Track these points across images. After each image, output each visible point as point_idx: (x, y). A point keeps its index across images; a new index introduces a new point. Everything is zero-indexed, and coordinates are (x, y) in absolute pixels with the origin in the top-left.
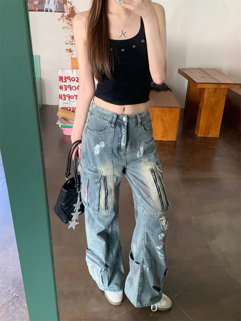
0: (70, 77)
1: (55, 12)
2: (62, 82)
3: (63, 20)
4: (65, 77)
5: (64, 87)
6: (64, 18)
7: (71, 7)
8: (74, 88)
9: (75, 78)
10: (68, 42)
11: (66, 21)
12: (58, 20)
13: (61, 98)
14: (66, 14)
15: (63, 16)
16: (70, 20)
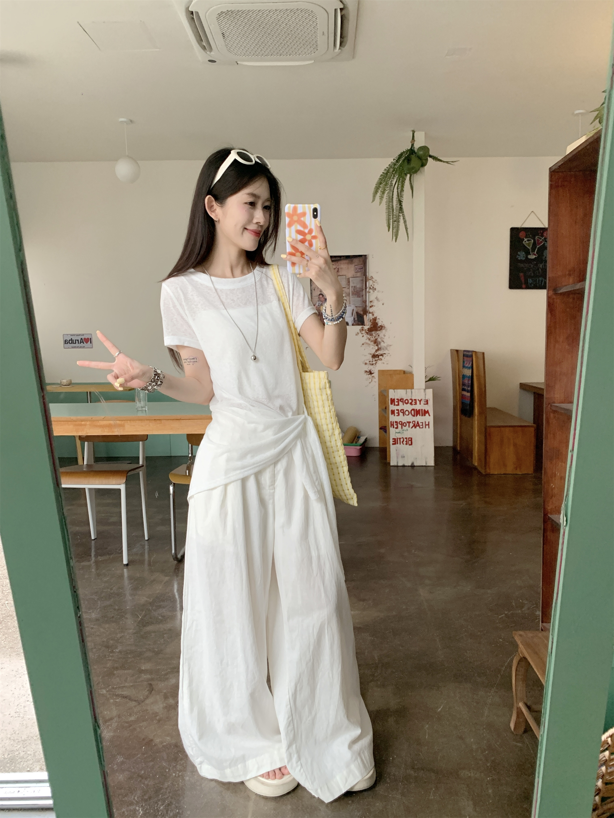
0: (403, 399)
1: (353, 325)
2: (394, 405)
3: (362, 335)
4: (397, 399)
5: (396, 412)
6: (364, 332)
7: (373, 319)
8: (407, 413)
9: (409, 400)
10: (368, 362)
11: (366, 336)
12: (356, 335)
13: (392, 426)
14: (366, 327)
15: (363, 330)
16: (371, 335)
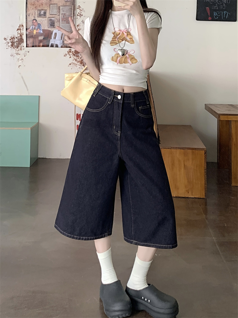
1: (61, 47)
3: (70, 56)
11: (73, 57)
12: (64, 56)
15: (70, 52)
16: (78, 56)
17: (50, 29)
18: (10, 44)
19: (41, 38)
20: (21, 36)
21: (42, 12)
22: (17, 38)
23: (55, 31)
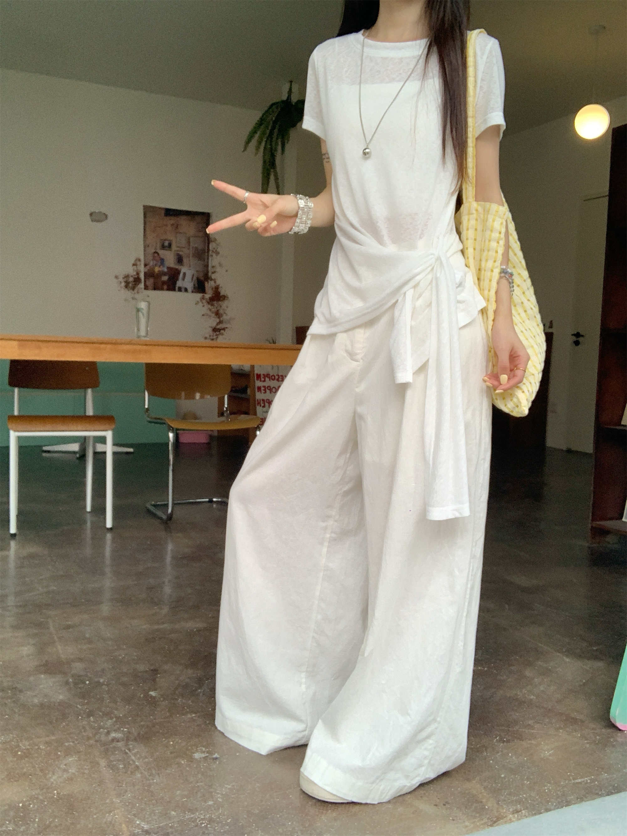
0: (270, 375)
1: (192, 292)
2: (261, 381)
3: (203, 305)
4: (263, 375)
5: (262, 388)
6: (204, 301)
7: (215, 287)
9: (276, 376)
11: (207, 306)
12: (196, 304)
13: (259, 405)
14: (207, 296)
15: (203, 298)
16: (212, 305)
17: (177, 267)
18: (123, 284)
19: (165, 278)
20: (138, 274)
21: (166, 244)
22: (132, 276)
23: (183, 270)
